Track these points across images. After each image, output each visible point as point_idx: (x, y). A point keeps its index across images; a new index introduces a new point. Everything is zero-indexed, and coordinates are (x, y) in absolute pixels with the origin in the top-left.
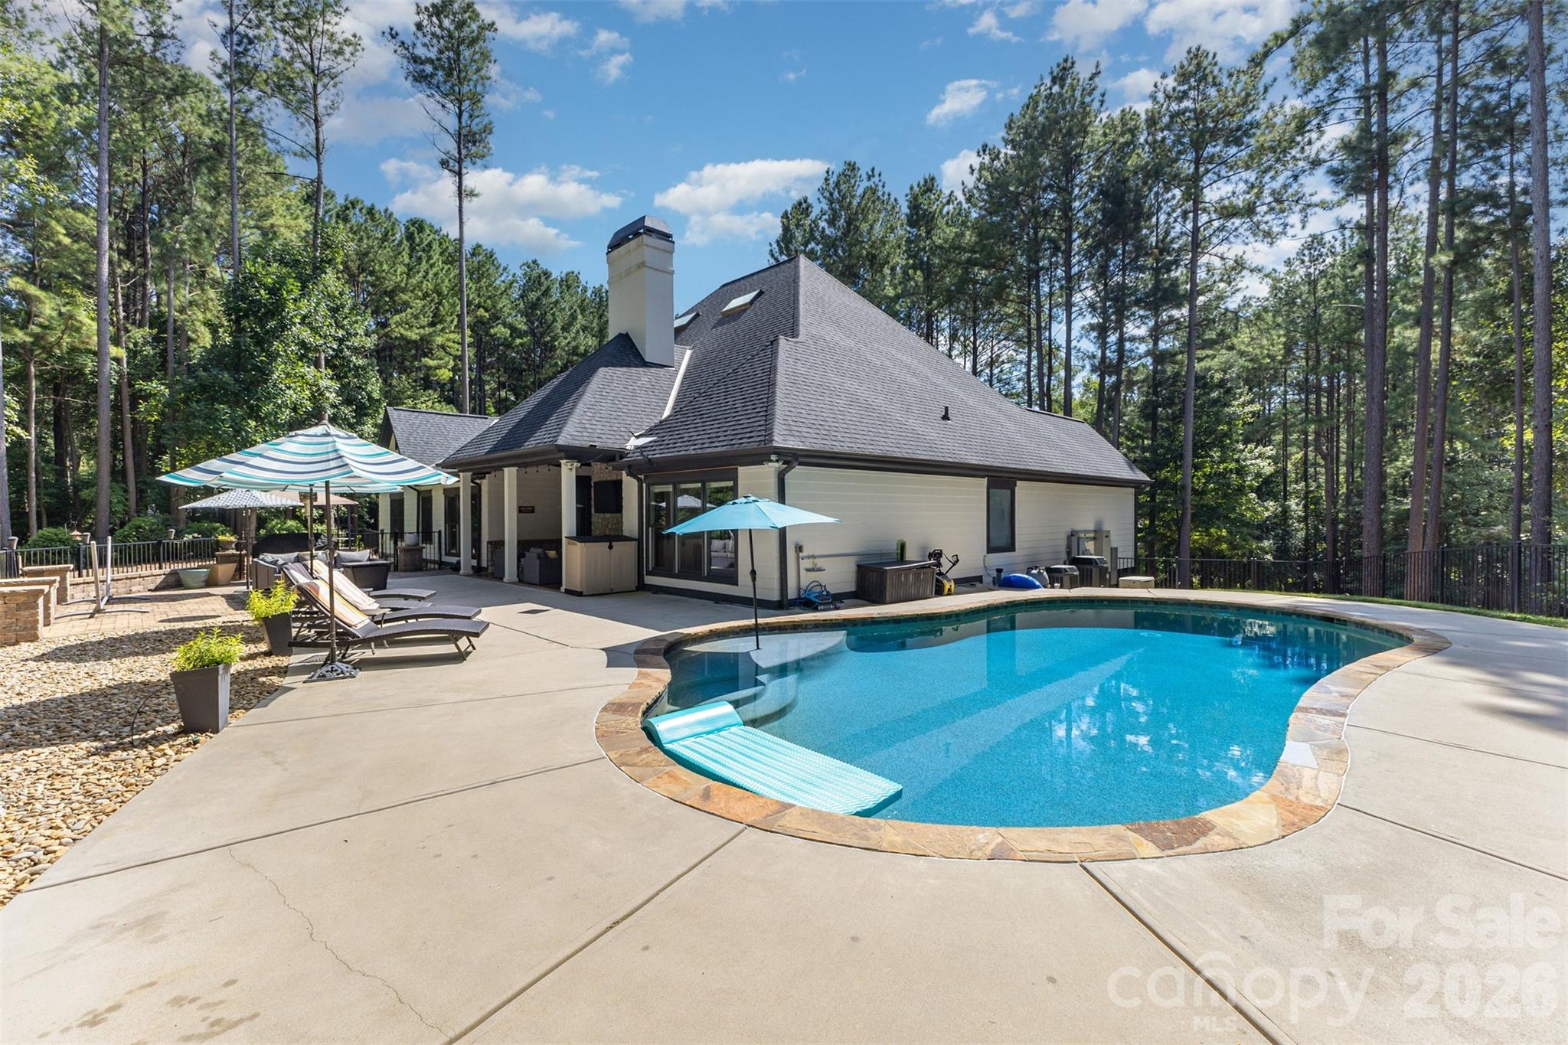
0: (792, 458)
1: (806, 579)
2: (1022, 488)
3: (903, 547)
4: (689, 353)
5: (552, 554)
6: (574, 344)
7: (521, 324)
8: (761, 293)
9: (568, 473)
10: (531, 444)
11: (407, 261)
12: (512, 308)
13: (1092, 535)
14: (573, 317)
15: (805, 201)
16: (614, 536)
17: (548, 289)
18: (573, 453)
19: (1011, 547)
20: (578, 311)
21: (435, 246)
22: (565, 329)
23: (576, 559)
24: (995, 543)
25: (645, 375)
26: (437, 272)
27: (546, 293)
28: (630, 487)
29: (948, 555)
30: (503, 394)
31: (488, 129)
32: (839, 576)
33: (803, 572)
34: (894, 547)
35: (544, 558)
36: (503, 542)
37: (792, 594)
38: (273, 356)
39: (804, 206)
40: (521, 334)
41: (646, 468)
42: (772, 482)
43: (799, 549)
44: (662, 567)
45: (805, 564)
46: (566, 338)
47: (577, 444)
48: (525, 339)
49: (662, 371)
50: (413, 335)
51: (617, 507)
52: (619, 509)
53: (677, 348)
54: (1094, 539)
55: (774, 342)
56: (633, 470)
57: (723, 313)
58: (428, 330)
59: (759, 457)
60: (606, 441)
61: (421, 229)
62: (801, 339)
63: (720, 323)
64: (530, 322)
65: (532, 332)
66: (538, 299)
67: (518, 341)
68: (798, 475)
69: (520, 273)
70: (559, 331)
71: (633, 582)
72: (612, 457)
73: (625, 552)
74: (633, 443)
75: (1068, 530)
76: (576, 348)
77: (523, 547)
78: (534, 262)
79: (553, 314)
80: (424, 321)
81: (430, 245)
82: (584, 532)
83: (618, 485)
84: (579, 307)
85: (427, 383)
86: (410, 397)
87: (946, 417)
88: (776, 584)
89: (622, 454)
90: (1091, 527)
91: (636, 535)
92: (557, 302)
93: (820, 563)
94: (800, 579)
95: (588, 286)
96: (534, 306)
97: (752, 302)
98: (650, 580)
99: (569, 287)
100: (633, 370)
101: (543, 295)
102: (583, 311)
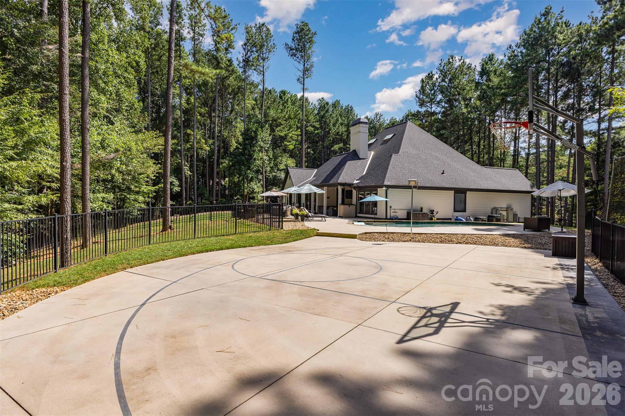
0: (388, 187)
1: (392, 214)
2: (468, 194)
3: (422, 209)
4: (373, 153)
5: (335, 208)
6: (337, 131)
7: (317, 125)
8: (395, 135)
9: (340, 188)
10: (331, 182)
11: (281, 108)
12: (314, 119)
13: (506, 209)
14: (337, 120)
15: (431, 73)
16: (350, 204)
17: (328, 109)
18: (341, 184)
19: (465, 211)
20: (339, 117)
21: (289, 100)
22: (334, 125)
23: (341, 209)
24: (457, 209)
25: (359, 162)
26: (291, 109)
27: (327, 111)
28: (354, 192)
29: (436, 211)
30: (309, 150)
31: (312, 66)
32: (402, 214)
33: (392, 213)
34: (419, 208)
35: (333, 209)
36: (323, 206)
37: (388, 217)
38: (254, 151)
39: (431, 75)
40: (318, 129)
41: (359, 188)
42: (384, 192)
43: (391, 207)
44: (361, 212)
45: (392, 211)
46: (334, 129)
47: (342, 182)
48: (319, 131)
49: (364, 160)
50: (282, 134)
51: (351, 197)
52: (351, 198)
53: (369, 152)
54: (506, 210)
55: (391, 156)
56: (355, 188)
57: (384, 140)
58: (287, 132)
59: (381, 187)
60: (348, 181)
61: (284, 94)
62: (400, 153)
63: (382, 144)
64: (321, 124)
65: (321, 127)
66: (324, 114)
67: (316, 132)
68: (390, 190)
69: (317, 104)
70: (332, 126)
71: (354, 216)
72: (350, 185)
73: (353, 208)
74: (356, 182)
75: (492, 206)
76: (338, 132)
77: (328, 207)
78: (322, 98)
79: (330, 120)
80: (286, 129)
81: (287, 100)
82: (343, 203)
83: (352, 191)
84: (340, 115)
85: (285, 151)
86: (280, 156)
87: (443, 173)
88: (385, 215)
89: (353, 184)
90: (505, 206)
91: (355, 204)
92: (331, 115)
93: (396, 211)
94: (391, 214)
95: (343, 105)
96: (322, 117)
97: (391, 138)
98: (358, 215)
99: (335, 107)
100: (356, 161)
101: (326, 112)
102: (341, 116)
